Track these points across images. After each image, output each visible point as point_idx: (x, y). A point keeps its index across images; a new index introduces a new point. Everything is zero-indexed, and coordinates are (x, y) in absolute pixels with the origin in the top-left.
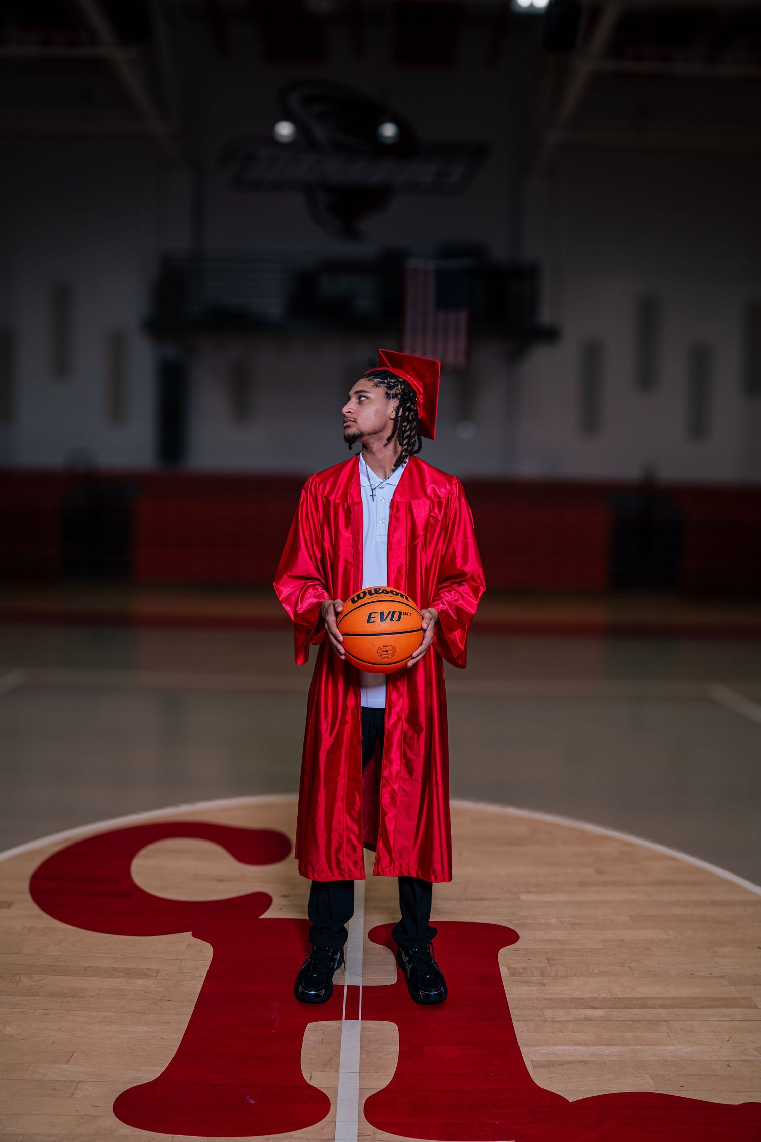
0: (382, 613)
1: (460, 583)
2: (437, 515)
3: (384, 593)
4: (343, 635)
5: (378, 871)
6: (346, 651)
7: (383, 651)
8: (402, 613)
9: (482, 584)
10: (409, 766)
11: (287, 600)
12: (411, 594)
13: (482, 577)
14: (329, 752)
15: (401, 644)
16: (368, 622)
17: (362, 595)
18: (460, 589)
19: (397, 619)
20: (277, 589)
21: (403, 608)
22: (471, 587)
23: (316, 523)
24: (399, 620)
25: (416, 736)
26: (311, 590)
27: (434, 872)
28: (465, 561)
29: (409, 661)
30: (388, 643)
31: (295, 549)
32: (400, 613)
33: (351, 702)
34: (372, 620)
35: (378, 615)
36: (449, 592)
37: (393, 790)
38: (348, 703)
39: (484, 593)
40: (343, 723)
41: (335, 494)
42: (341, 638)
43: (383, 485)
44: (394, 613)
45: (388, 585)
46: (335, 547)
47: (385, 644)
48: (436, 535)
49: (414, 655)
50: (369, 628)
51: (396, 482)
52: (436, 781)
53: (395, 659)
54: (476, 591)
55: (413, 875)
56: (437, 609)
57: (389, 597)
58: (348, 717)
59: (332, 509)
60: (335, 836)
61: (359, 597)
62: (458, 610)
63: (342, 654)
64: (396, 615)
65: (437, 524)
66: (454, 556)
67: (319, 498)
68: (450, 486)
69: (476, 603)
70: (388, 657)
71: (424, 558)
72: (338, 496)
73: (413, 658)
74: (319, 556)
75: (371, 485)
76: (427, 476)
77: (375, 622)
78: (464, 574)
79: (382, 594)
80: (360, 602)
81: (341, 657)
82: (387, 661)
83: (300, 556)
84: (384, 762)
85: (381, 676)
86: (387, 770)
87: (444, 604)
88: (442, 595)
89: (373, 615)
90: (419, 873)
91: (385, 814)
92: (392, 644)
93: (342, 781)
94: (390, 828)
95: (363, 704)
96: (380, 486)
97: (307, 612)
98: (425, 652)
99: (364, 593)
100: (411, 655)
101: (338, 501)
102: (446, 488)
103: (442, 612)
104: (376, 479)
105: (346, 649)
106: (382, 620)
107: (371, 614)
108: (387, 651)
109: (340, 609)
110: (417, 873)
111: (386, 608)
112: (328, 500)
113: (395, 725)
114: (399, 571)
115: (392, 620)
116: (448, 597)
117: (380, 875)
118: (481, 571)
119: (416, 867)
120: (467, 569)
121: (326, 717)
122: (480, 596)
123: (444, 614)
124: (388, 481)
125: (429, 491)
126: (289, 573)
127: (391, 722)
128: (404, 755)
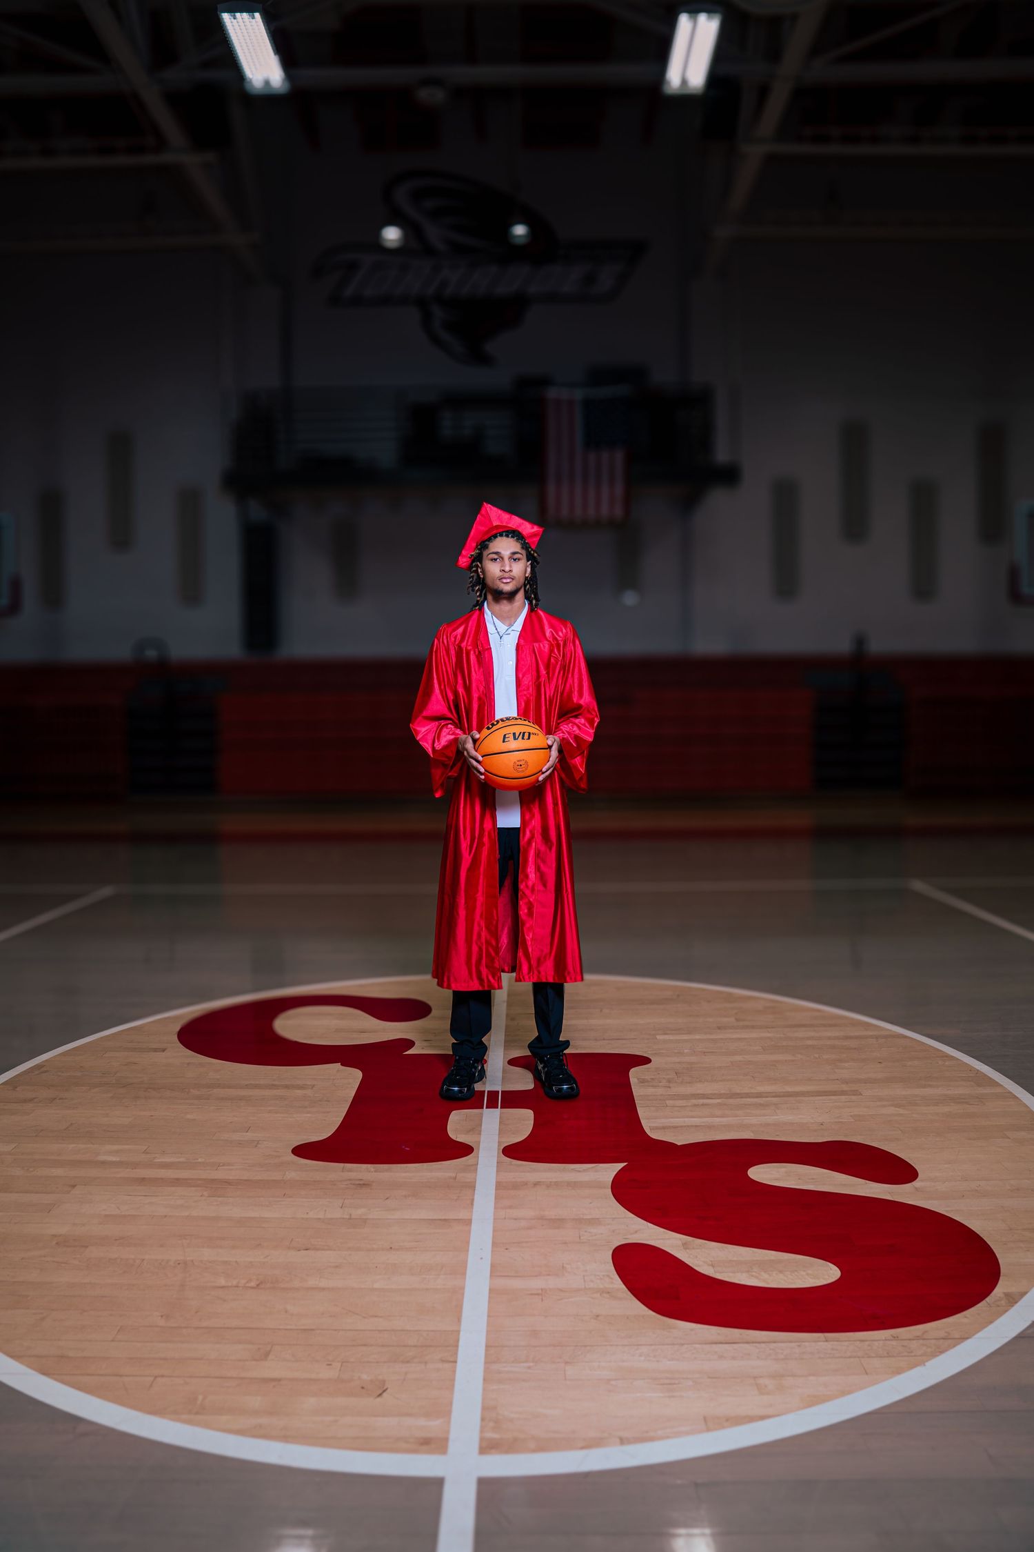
0: (514, 734)
1: (576, 717)
2: (556, 655)
3: (515, 720)
4: (482, 757)
5: (519, 977)
6: (485, 770)
7: (518, 767)
8: (531, 734)
9: (597, 716)
10: (542, 877)
11: (424, 738)
12: (538, 722)
13: (596, 709)
14: (469, 870)
15: (533, 758)
16: (504, 741)
17: (495, 723)
18: (577, 721)
19: (527, 738)
20: (414, 729)
21: (532, 730)
22: (587, 719)
23: (449, 669)
24: (529, 738)
25: (548, 850)
26: (445, 729)
27: (569, 973)
28: (581, 695)
29: (540, 776)
30: (521, 759)
31: (429, 692)
32: (529, 733)
33: (487, 825)
34: (506, 740)
35: (512, 736)
36: (567, 724)
37: (530, 902)
38: (485, 826)
39: (598, 723)
40: (480, 844)
41: (466, 641)
42: (480, 758)
43: (509, 631)
44: (524, 733)
45: (518, 716)
46: (468, 689)
47: (518, 759)
48: (557, 671)
49: (544, 770)
50: (504, 747)
51: (519, 628)
52: (567, 891)
53: (528, 773)
54: (591, 722)
55: (551, 980)
56: (559, 737)
57: (519, 722)
58: (486, 839)
59: (464, 655)
60: (475, 948)
61: (493, 725)
62: (577, 738)
63: (481, 774)
64: (526, 736)
65: (557, 663)
66: (571, 692)
67: (451, 647)
68: (566, 629)
69: (592, 731)
70: (523, 771)
71: (548, 691)
72: (469, 644)
73: (543, 773)
74: (451, 697)
75: (498, 633)
76: (545, 621)
77: (509, 742)
78: (579, 707)
79: (513, 721)
80: (495, 728)
81: (481, 777)
82: (521, 775)
83: (433, 698)
84: (521, 876)
85: (516, 794)
86: (524, 884)
87: (563, 732)
88: (561, 727)
89: (507, 736)
90: (556, 978)
91: (523, 925)
92: (525, 759)
93: (480, 898)
94: (528, 938)
95: (500, 825)
96: (507, 633)
97: (445, 747)
98: (552, 769)
99: (498, 722)
100: (541, 770)
101: (469, 648)
102: (562, 632)
103: (563, 740)
104: (502, 627)
105: (486, 768)
106: (515, 739)
107: (505, 735)
108: (521, 765)
109: (477, 736)
110: (554, 979)
111: (517, 730)
112: (460, 648)
113: (529, 842)
114: (527, 703)
115: (523, 738)
116: (565, 727)
117: (521, 981)
118: (595, 704)
119: (553, 973)
120: (582, 702)
121: (465, 838)
122: (595, 725)
123: (565, 741)
124: (513, 628)
125: (548, 634)
126: (424, 714)
127: (526, 839)
128: (538, 869)
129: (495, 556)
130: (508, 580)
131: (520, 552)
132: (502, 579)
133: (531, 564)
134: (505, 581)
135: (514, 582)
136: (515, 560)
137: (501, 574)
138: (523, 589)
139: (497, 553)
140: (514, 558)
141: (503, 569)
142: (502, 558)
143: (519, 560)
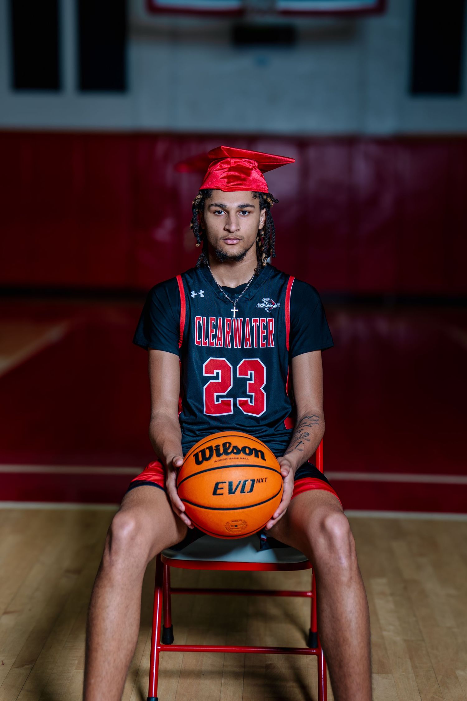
0: (231, 483)
3: (235, 453)
7: (233, 526)
8: (256, 480)
16: (215, 493)
19: (249, 490)
21: (257, 473)
24: (251, 490)
30: (239, 518)
32: (253, 481)
34: (219, 491)
35: (226, 486)
42: (183, 507)
44: (245, 481)
47: (234, 518)
50: (216, 501)
64: (249, 483)
77: (222, 494)
79: (232, 455)
80: (206, 465)
82: (237, 533)
89: (220, 486)
106: (231, 491)
107: (217, 484)
108: (236, 526)
115: (242, 491)
129: (218, 209)
130: (235, 242)
131: (250, 204)
132: (226, 239)
133: (266, 213)
134: (230, 242)
135: (241, 243)
136: (244, 213)
137: (226, 233)
138: (254, 245)
139: (221, 206)
140: (243, 210)
141: (227, 227)
142: (228, 212)
143: (250, 212)
